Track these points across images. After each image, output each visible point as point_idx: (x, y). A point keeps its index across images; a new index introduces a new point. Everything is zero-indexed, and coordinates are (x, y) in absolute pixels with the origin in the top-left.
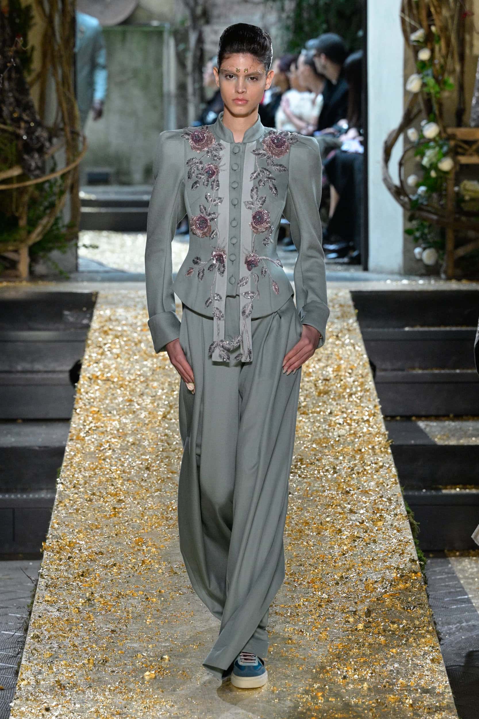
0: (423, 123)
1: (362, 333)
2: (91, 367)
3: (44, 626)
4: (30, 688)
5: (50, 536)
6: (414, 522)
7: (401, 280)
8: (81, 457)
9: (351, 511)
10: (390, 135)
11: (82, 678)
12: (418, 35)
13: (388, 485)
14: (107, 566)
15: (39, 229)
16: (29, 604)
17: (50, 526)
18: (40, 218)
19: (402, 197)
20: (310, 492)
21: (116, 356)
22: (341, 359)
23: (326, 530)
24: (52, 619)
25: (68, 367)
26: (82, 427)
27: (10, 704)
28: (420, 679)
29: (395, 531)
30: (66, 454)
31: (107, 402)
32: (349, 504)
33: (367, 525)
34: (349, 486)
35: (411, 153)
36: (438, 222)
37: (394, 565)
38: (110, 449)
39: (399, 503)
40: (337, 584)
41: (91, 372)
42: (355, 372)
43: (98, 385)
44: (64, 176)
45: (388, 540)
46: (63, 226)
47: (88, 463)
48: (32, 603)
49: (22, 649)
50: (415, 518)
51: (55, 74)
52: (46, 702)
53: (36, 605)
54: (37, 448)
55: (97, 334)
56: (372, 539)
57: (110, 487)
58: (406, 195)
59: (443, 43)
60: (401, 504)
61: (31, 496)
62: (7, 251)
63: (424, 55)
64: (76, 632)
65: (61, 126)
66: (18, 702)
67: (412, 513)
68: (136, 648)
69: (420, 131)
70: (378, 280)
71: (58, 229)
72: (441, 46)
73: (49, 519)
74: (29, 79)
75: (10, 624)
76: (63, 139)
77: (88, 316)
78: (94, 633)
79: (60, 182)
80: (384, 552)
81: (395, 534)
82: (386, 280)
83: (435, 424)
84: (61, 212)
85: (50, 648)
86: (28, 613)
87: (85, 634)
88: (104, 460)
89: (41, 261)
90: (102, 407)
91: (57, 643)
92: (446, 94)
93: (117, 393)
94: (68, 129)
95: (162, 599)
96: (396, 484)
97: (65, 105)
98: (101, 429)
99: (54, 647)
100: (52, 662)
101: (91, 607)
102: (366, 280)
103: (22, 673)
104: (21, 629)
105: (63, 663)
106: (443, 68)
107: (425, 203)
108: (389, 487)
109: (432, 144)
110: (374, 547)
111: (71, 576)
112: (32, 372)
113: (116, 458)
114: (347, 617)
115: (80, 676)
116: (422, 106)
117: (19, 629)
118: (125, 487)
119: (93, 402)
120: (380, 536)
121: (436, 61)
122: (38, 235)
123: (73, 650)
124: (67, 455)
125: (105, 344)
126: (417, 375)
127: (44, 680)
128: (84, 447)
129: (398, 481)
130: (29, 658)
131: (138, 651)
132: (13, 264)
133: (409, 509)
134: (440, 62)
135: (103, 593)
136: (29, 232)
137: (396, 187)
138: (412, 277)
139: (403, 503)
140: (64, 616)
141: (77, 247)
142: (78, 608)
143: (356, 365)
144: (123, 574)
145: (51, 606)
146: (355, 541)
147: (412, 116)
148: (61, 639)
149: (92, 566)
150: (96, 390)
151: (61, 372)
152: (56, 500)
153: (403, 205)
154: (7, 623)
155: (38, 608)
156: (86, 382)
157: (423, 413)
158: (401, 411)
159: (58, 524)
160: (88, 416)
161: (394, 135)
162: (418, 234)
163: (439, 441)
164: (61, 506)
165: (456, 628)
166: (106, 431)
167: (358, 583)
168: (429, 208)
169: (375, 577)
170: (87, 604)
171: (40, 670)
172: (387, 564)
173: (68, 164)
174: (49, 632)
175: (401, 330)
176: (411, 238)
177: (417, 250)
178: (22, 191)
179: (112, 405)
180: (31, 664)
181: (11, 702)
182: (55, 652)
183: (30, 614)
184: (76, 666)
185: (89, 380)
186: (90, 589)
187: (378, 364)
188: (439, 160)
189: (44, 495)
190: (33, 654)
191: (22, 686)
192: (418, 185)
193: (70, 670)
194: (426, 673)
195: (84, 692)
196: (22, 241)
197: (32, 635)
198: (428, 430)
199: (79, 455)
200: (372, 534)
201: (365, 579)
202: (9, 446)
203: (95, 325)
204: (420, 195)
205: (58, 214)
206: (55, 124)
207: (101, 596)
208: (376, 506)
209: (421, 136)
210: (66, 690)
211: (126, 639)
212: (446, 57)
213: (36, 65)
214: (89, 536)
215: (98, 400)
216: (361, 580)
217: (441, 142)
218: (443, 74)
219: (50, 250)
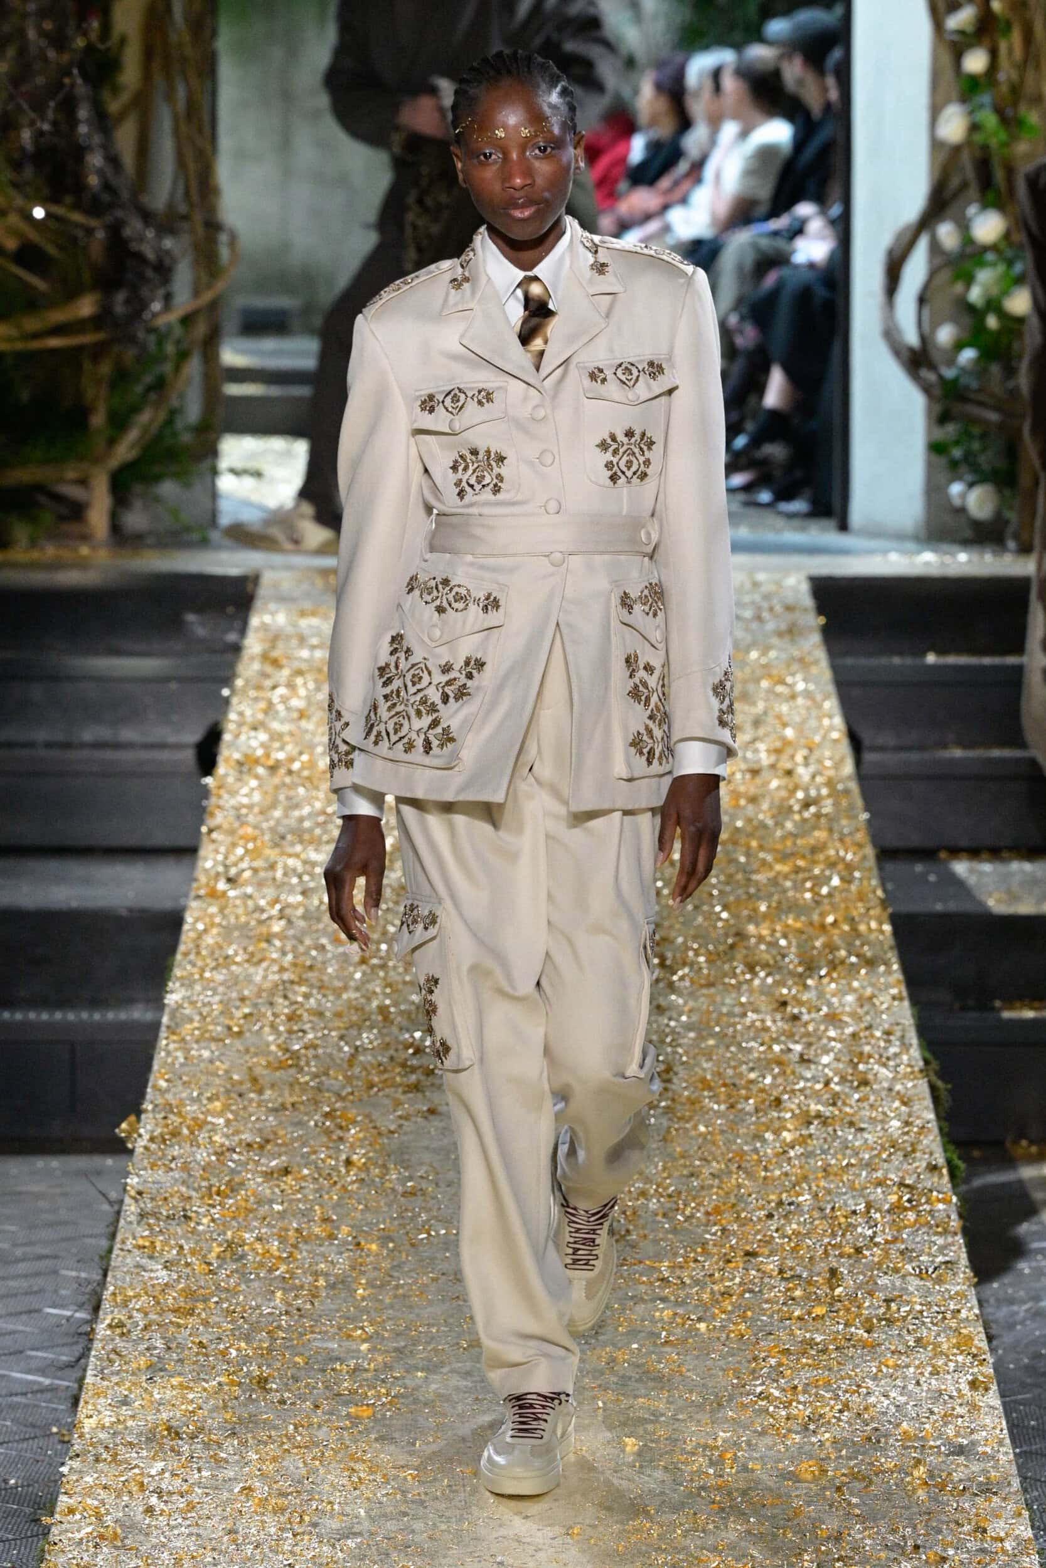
0: (972, 210)
1: (835, 668)
2: (243, 737)
3: (134, 1301)
4: (103, 1436)
5: (150, 1107)
6: (940, 1084)
7: (919, 552)
8: (219, 934)
9: (804, 1060)
10: (899, 237)
11: (215, 1415)
12: (962, 19)
13: (882, 1003)
14: (272, 1173)
15: (133, 435)
16: (103, 1254)
17: (150, 1084)
18: (136, 409)
19: (926, 374)
20: (714, 1015)
21: (295, 715)
22: (785, 725)
23: (747, 1099)
24: (153, 1286)
25: (194, 735)
26: (221, 869)
27: (61, 1469)
28: (946, 1424)
29: (897, 1104)
30: (186, 927)
31: (277, 813)
32: (797, 1042)
33: (837, 1088)
34: (800, 1003)
35: (945, 275)
36: (1001, 426)
37: (892, 1176)
38: (281, 918)
39: (907, 1041)
40: (770, 1216)
41: (244, 749)
42: (816, 754)
43: (257, 777)
44: (187, 320)
45: (883, 1122)
46: (188, 428)
47: (234, 947)
48: (110, 1251)
49: (89, 1350)
50: (942, 1074)
51: (170, 96)
52: (136, 1466)
53: (118, 1256)
54: (124, 913)
55: (256, 666)
56: (848, 1119)
57: (281, 1000)
58: (932, 367)
59: (1016, 36)
60: (911, 1045)
61: (110, 1016)
62: (62, 480)
63: (975, 62)
64: (203, 1315)
65: (183, 208)
66: (76, 1464)
67: (935, 1065)
68: (333, 1350)
69: (964, 227)
70: (871, 552)
71: (175, 434)
72: (1012, 44)
73: (148, 1068)
74: (114, 107)
75: (63, 1292)
76: (186, 239)
77: (237, 624)
78: (243, 1317)
79: (178, 331)
80: (873, 1149)
81: (897, 1109)
82: (885, 552)
83: (987, 867)
84: (181, 396)
85: (148, 1349)
86: (100, 1272)
87: (222, 1319)
88: (268, 941)
89: (138, 504)
90: (265, 825)
91: (163, 1338)
92: (1022, 148)
93: (298, 795)
94: (198, 218)
95: (391, 1245)
96: (901, 999)
97: (192, 166)
98: (262, 874)
99: (155, 1348)
100: (151, 1378)
101: (237, 1260)
102: (844, 552)
103: (86, 1403)
104: (86, 1307)
105: (175, 1381)
106: (1016, 91)
107: (974, 384)
108: (885, 1006)
109: (990, 257)
110: (850, 1137)
111: (194, 1194)
112: (117, 746)
113: (294, 937)
114: (788, 1289)
115: (211, 1411)
116: (970, 173)
117: (80, 1306)
118: (312, 1001)
119: (247, 815)
120: (863, 1113)
121: (1002, 76)
122: (132, 447)
123: (198, 1354)
124: (189, 930)
125: (274, 687)
126: (953, 762)
127: (133, 1417)
128: (227, 912)
129: (905, 994)
130: (102, 1371)
131: (338, 1359)
132: (77, 511)
133: (928, 1055)
134: (1009, 79)
135: (263, 1231)
136: (112, 442)
137: (911, 350)
138: (945, 547)
139: (915, 1041)
140: (178, 1281)
141: (215, 472)
142: (209, 1264)
143: (817, 739)
144: (306, 1191)
145: (151, 1257)
146: (810, 1123)
147: (948, 193)
148: (172, 1329)
149: (240, 1172)
150: (253, 789)
151: (179, 746)
152: (163, 1029)
153: (927, 389)
154: (56, 1291)
155: (123, 1261)
156: (231, 772)
157: (964, 843)
158: (915, 840)
159: (167, 1081)
160: (234, 845)
161: (909, 235)
162: (957, 453)
163: (996, 904)
164: (174, 1042)
165: (1027, 1311)
166: (274, 879)
167: (816, 1214)
168: (981, 397)
169: (850, 1202)
170: (228, 1254)
171: (126, 1396)
172: (879, 1174)
173: (196, 293)
174: (146, 1314)
175: (918, 661)
176: (942, 461)
177: (956, 489)
178: (97, 352)
179: (286, 822)
180: (106, 1383)
181: (63, 1464)
182: (159, 1357)
183: (105, 1275)
184: (205, 1390)
185: (237, 767)
186: (234, 1223)
187: (866, 737)
188: (1006, 293)
189: (138, 1013)
190: (111, 1361)
191: (86, 1430)
192: (959, 346)
193: (191, 1396)
194: (959, 1410)
195: (219, 1445)
196: (97, 460)
197: (107, 1322)
198: (972, 880)
199: (215, 931)
200: (848, 1110)
201: (829, 1207)
202: (64, 906)
203: (253, 644)
204: (963, 369)
205: (175, 402)
206: (170, 206)
207: (259, 1239)
208: (858, 1050)
209: (968, 240)
210: (182, 1439)
211: (312, 1332)
212: (1022, 67)
213: (130, 75)
214: (234, 1108)
215: (256, 810)
216: (822, 1210)
217: (1009, 253)
218: (1015, 104)
219: (157, 479)
